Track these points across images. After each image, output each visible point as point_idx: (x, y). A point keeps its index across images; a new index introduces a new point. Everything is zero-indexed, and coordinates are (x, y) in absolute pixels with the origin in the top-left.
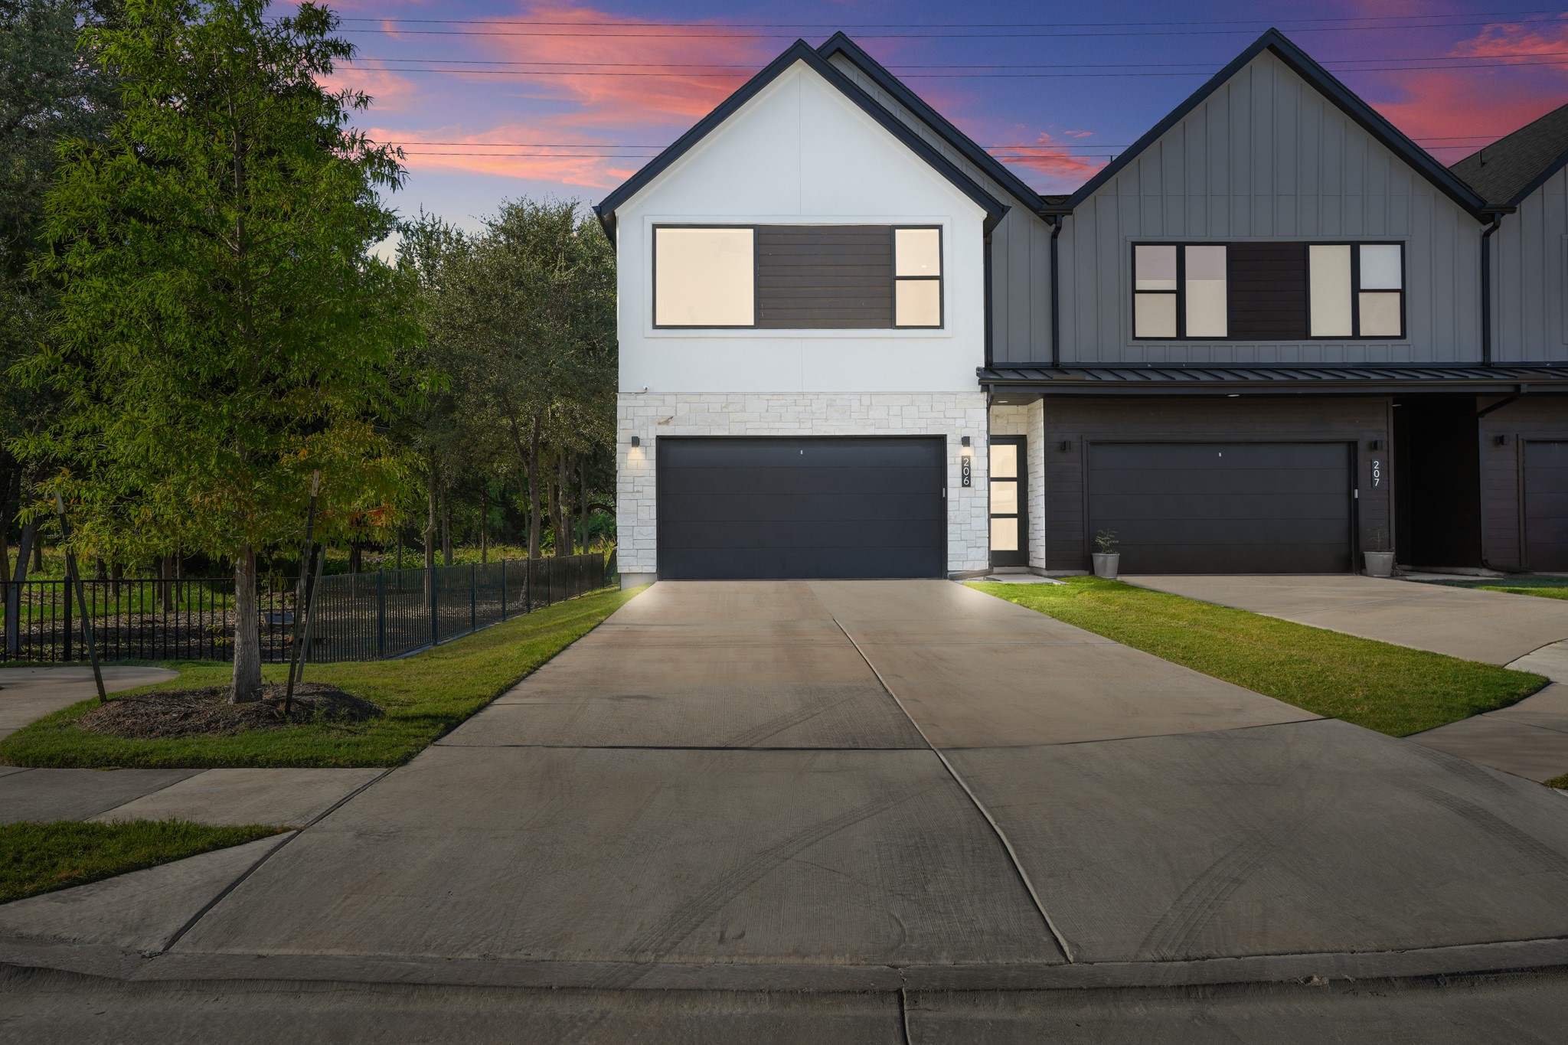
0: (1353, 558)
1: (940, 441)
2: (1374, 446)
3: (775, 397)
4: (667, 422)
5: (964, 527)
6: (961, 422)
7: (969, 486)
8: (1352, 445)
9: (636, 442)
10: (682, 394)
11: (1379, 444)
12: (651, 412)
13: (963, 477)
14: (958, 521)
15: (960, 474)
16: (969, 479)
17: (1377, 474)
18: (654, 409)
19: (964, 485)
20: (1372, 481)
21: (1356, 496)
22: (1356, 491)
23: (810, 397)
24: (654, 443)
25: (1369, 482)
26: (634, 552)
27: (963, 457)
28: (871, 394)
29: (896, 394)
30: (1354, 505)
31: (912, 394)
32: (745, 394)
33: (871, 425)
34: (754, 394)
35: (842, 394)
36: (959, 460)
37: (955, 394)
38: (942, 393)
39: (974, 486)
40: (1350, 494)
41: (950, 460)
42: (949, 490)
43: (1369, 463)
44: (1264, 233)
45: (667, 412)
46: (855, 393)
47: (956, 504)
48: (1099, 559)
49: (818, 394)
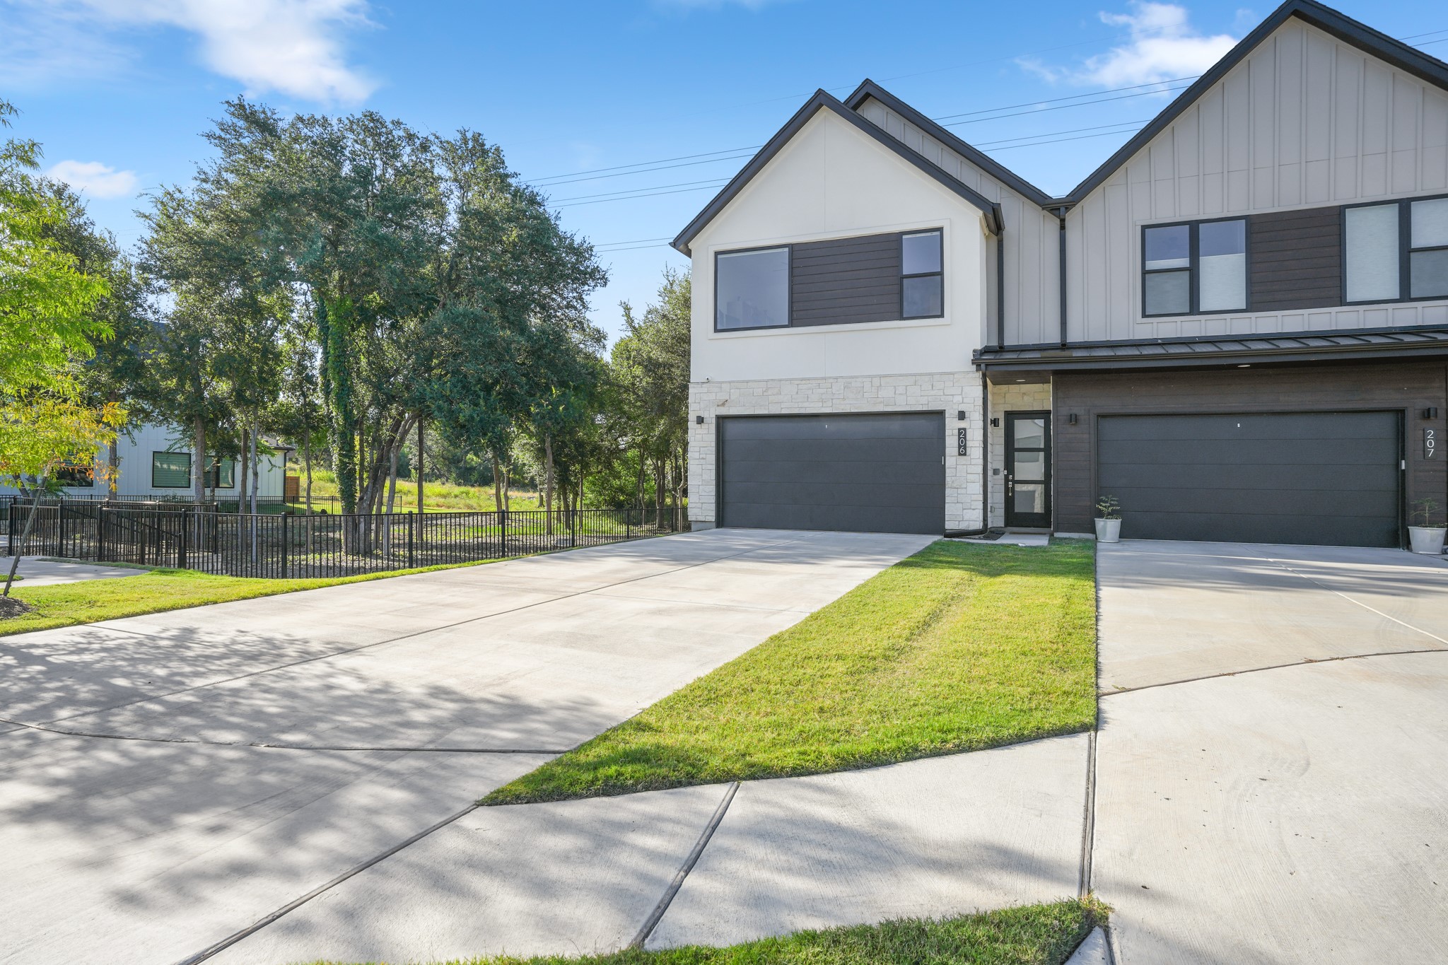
0: (1400, 533)
1: (941, 414)
2: (1427, 415)
3: (804, 382)
4: (723, 404)
5: (960, 491)
6: (959, 398)
7: (965, 454)
8: (1400, 413)
9: (700, 420)
10: (734, 382)
11: (1432, 412)
12: (712, 397)
13: (960, 447)
14: (955, 485)
15: (956, 444)
16: (965, 449)
17: (1431, 444)
18: (714, 394)
19: (960, 454)
20: (1424, 449)
21: (1403, 467)
22: (1403, 462)
23: (831, 381)
24: (714, 421)
25: (1421, 453)
26: (699, 505)
27: (959, 429)
28: (881, 377)
29: (901, 375)
30: (1401, 477)
31: (915, 375)
32: (780, 380)
33: (881, 403)
34: (787, 380)
35: (857, 377)
36: (956, 432)
37: (953, 374)
38: (942, 374)
39: (970, 455)
40: (1398, 465)
41: (948, 432)
42: (947, 458)
43: (1421, 432)
44: (1291, 200)
45: (724, 397)
46: (869, 376)
47: (954, 470)
48: (1100, 523)
49: (836, 378)
